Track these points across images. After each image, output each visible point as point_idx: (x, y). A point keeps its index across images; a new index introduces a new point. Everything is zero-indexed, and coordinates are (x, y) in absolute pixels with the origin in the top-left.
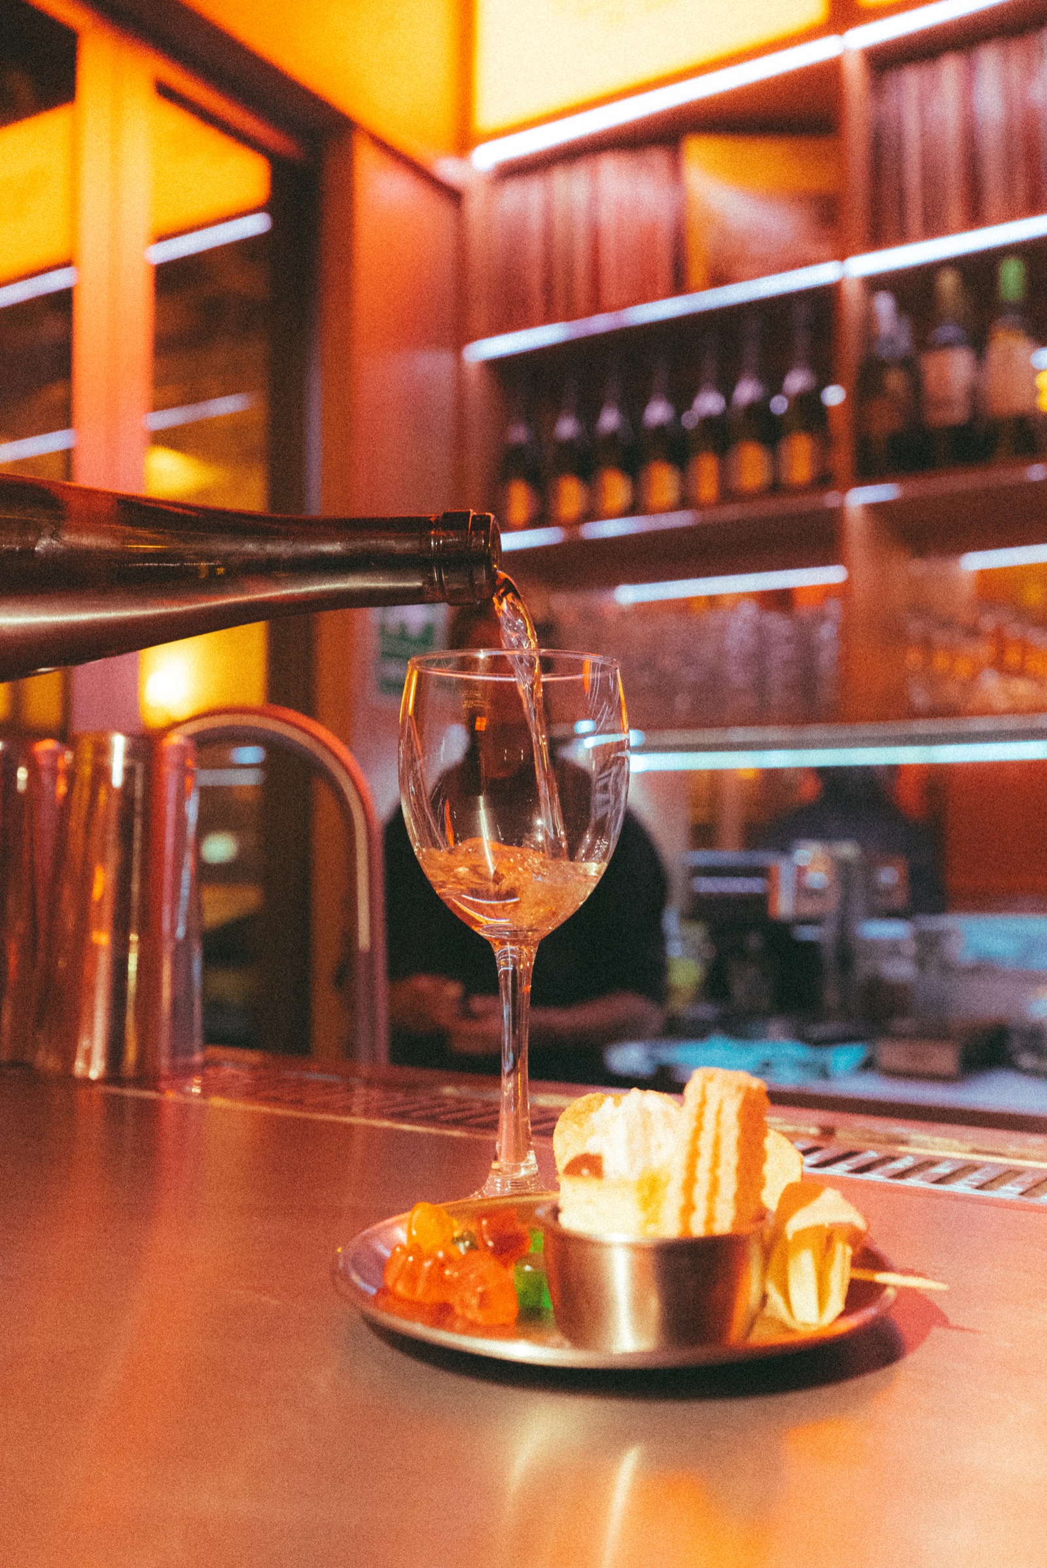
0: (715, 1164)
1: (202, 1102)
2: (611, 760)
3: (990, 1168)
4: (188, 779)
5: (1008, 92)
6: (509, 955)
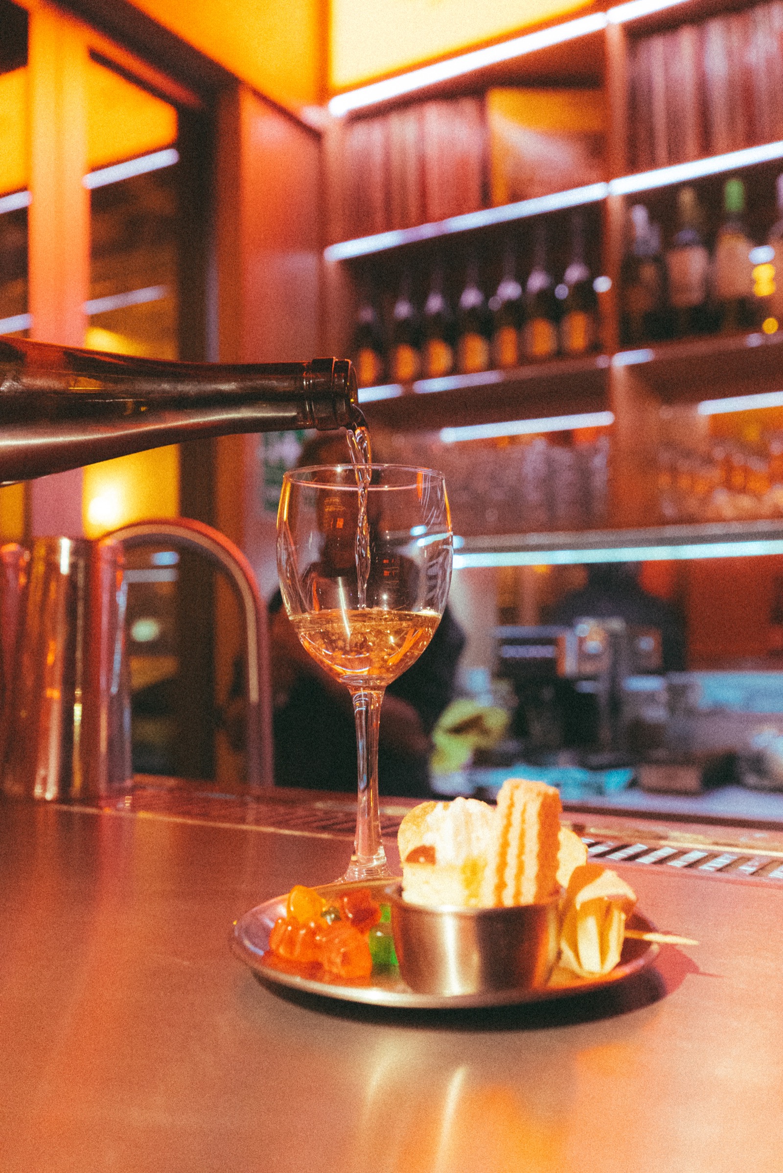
0: (521, 852)
1: (131, 815)
2: (438, 553)
3: (727, 856)
4: (119, 574)
5: (730, 54)
6: (363, 698)
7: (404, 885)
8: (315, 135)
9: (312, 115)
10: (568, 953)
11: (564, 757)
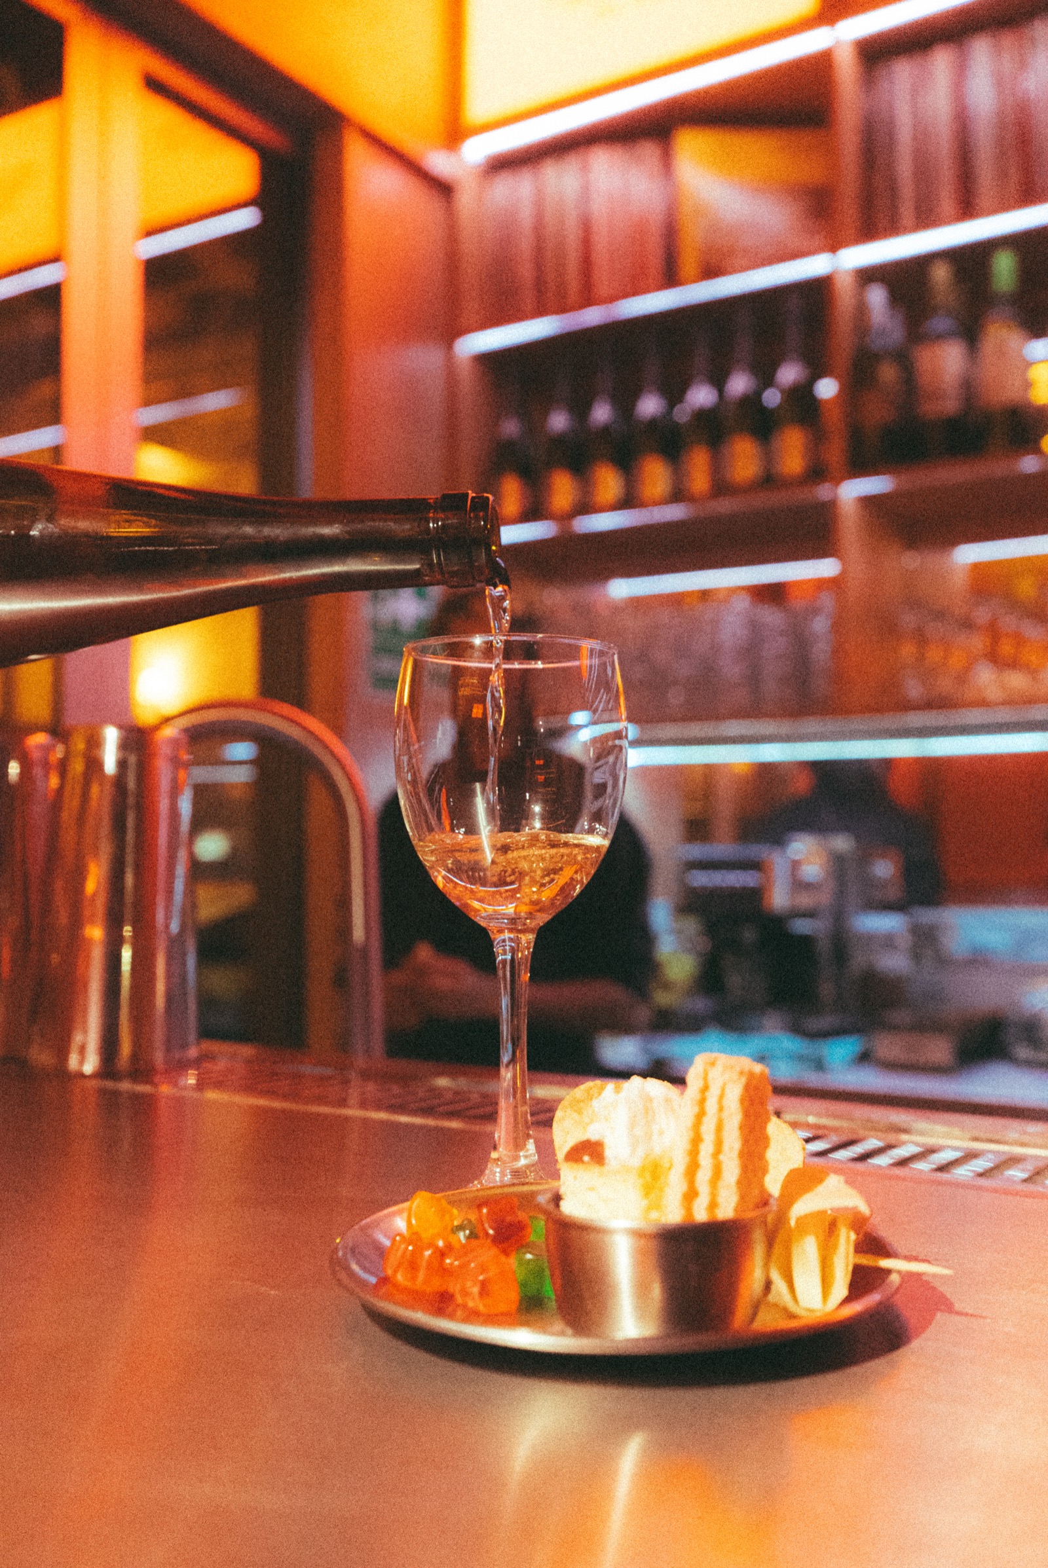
0: (718, 1150)
1: (196, 1095)
2: (608, 748)
3: (990, 1156)
4: (182, 774)
5: (999, 82)
6: (507, 943)
7: (562, 1191)
8: (443, 189)
9: (440, 163)
10: (779, 1284)
11: (772, 1020)
